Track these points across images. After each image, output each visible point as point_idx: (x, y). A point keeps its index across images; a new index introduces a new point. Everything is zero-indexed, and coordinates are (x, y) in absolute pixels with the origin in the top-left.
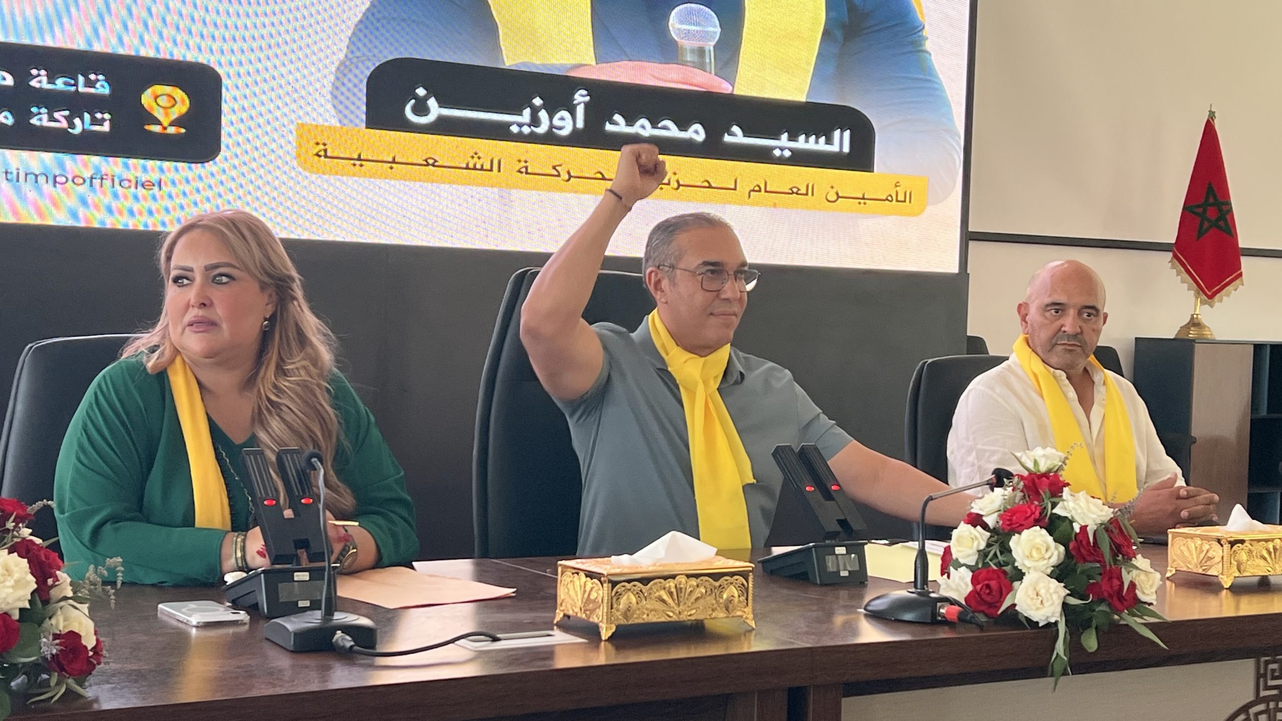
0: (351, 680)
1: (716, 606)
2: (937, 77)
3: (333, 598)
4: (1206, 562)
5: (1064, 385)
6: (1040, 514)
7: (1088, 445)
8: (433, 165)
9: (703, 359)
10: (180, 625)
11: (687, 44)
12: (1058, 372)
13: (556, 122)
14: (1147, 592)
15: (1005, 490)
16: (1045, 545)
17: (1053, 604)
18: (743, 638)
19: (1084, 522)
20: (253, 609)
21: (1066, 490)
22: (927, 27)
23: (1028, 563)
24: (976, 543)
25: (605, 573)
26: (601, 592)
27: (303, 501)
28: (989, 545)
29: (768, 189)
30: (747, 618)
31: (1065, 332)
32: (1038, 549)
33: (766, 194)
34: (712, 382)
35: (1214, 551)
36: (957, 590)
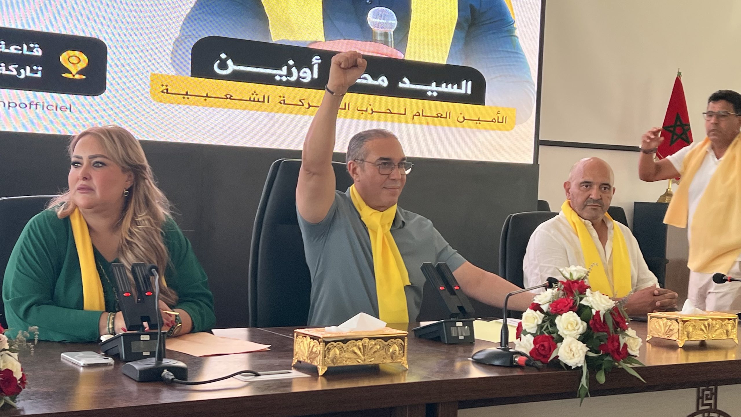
0: (172, 398)
1: (385, 356)
2: (522, 51)
3: (163, 351)
4: (669, 332)
5: (590, 229)
6: (573, 304)
7: (604, 264)
8: (230, 98)
9: (382, 213)
10: (74, 366)
11: (377, 30)
12: (587, 221)
13: (301, 74)
14: (634, 349)
15: (553, 290)
16: (575, 322)
17: (579, 356)
18: (401, 375)
19: (598, 309)
20: (116, 357)
21: (588, 290)
22: (516, 22)
23: (565, 332)
24: (536, 320)
25: (321, 336)
26: (319, 348)
27: (146, 294)
28: (543, 322)
29: (424, 114)
30: (403, 363)
31: (591, 198)
32: (571, 324)
33: (423, 117)
34: (387, 227)
35: (674, 326)
36: (524, 347)
